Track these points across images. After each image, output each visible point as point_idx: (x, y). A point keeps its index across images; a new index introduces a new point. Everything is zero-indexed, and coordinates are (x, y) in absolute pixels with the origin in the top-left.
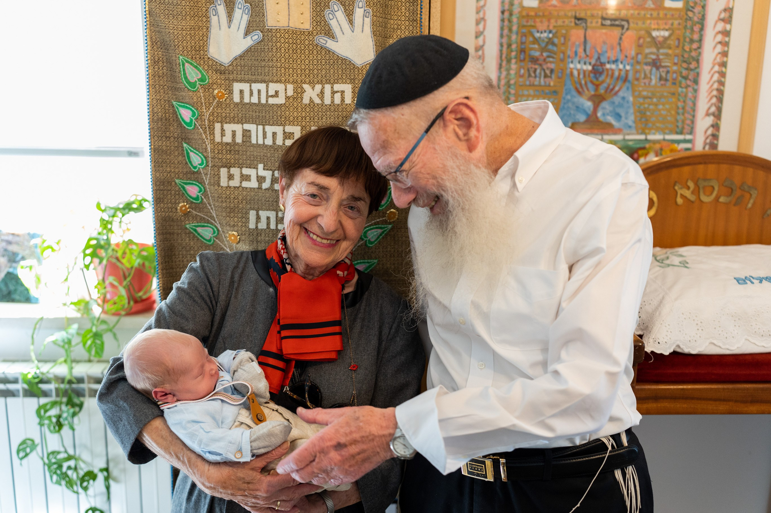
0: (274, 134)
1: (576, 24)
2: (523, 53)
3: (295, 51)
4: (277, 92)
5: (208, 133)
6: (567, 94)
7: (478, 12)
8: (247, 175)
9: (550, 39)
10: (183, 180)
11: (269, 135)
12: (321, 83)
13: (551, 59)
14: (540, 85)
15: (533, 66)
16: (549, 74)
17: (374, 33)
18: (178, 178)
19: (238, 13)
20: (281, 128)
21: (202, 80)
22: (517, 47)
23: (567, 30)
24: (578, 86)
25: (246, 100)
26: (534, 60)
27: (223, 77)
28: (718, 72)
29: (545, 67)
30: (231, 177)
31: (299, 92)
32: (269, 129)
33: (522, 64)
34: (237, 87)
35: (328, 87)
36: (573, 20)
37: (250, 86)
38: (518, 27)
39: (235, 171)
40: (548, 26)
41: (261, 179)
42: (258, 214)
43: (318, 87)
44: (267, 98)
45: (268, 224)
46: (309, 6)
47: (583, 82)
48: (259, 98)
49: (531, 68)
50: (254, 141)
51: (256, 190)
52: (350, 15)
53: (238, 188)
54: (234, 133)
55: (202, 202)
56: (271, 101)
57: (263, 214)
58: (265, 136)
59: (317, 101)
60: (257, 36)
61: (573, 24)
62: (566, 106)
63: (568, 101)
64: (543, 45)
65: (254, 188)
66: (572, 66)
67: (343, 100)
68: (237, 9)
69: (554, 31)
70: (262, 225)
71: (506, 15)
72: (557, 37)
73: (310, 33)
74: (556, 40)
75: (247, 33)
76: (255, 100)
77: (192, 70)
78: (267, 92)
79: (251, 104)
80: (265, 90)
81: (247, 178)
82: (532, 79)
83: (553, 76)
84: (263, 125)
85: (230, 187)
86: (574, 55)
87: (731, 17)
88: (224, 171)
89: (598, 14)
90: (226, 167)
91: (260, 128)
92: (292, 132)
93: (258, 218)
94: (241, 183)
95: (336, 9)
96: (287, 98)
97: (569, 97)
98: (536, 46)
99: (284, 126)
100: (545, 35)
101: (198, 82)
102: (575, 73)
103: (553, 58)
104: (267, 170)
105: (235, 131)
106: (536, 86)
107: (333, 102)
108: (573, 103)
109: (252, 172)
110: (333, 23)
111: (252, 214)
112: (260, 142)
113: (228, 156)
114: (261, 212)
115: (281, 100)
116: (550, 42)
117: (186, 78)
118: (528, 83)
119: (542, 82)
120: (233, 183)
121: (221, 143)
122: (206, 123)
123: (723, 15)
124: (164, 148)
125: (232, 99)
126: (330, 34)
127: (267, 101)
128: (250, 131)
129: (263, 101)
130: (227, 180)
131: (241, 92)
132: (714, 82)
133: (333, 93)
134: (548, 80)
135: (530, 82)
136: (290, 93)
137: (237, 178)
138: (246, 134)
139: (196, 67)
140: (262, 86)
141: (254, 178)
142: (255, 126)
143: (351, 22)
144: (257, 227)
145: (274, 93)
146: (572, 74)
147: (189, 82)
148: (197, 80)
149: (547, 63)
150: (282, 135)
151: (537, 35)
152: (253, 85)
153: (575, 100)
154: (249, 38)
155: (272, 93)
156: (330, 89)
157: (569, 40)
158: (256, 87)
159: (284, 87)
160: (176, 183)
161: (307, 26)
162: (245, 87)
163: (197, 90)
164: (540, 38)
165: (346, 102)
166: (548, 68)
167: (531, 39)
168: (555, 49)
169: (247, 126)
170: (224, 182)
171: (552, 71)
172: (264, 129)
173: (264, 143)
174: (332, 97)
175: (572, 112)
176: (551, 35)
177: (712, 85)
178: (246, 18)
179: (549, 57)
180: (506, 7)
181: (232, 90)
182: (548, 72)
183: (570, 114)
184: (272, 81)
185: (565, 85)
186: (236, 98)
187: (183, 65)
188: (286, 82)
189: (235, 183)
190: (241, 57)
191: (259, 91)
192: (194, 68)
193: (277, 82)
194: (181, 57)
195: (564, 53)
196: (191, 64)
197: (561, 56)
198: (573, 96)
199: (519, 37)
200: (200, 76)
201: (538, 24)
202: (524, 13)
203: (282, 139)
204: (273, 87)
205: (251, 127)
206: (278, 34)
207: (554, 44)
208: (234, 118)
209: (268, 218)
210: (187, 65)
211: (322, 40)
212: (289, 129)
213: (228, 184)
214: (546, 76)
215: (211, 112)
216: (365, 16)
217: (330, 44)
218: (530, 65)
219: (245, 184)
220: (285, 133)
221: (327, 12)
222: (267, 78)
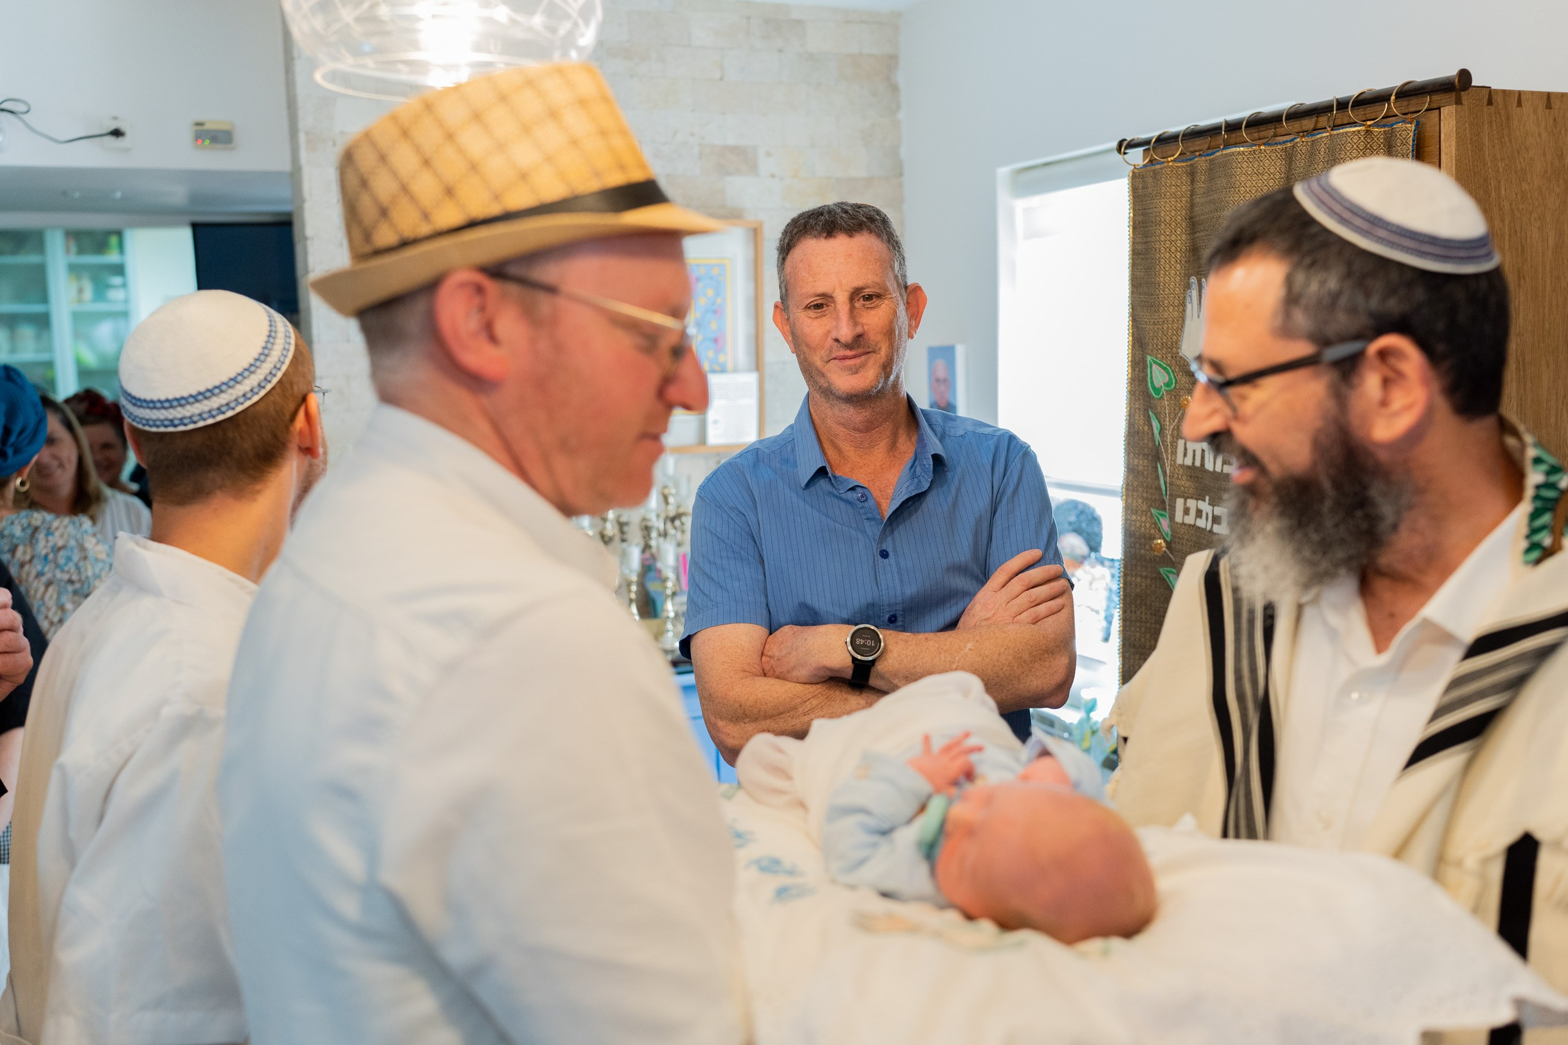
5: (1169, 452)
10: (1159, 510)
18: (1155, 507)
21: (1167, 385)
30: (1186, 511)
39: (1191, 503)
50: (1207, 466)
54: (1195, 453)
65: (1202, 529)
77: (1160, 372)
85: (1185, 525)
88: (1179, 503)
90: (1183, 497)
101: (1163, 388)
105: (1195, 451)
113: (1188, 484)
117: (1152, 382)
120: (1186, 518)
121: (1182, 466)
122: (1168, 440)
124: (1141, 468)
130: (1182, 514)
137: (1193, 512)
139: (1165, 369)
147: (1154, 388)
148: (1163, 385)
160: (1152, 514)
163: (1162, 397)
170: (1177, 516)
173: (1222, 471)
187: (1151, 367)
189: (1190, 520)
192: (1162, 371)
194: (1149, 357)
196: (1160, 365)
200: (1167, 379)
210: (1154, 367)
213: (1183, 520)
215: (1176, 425)
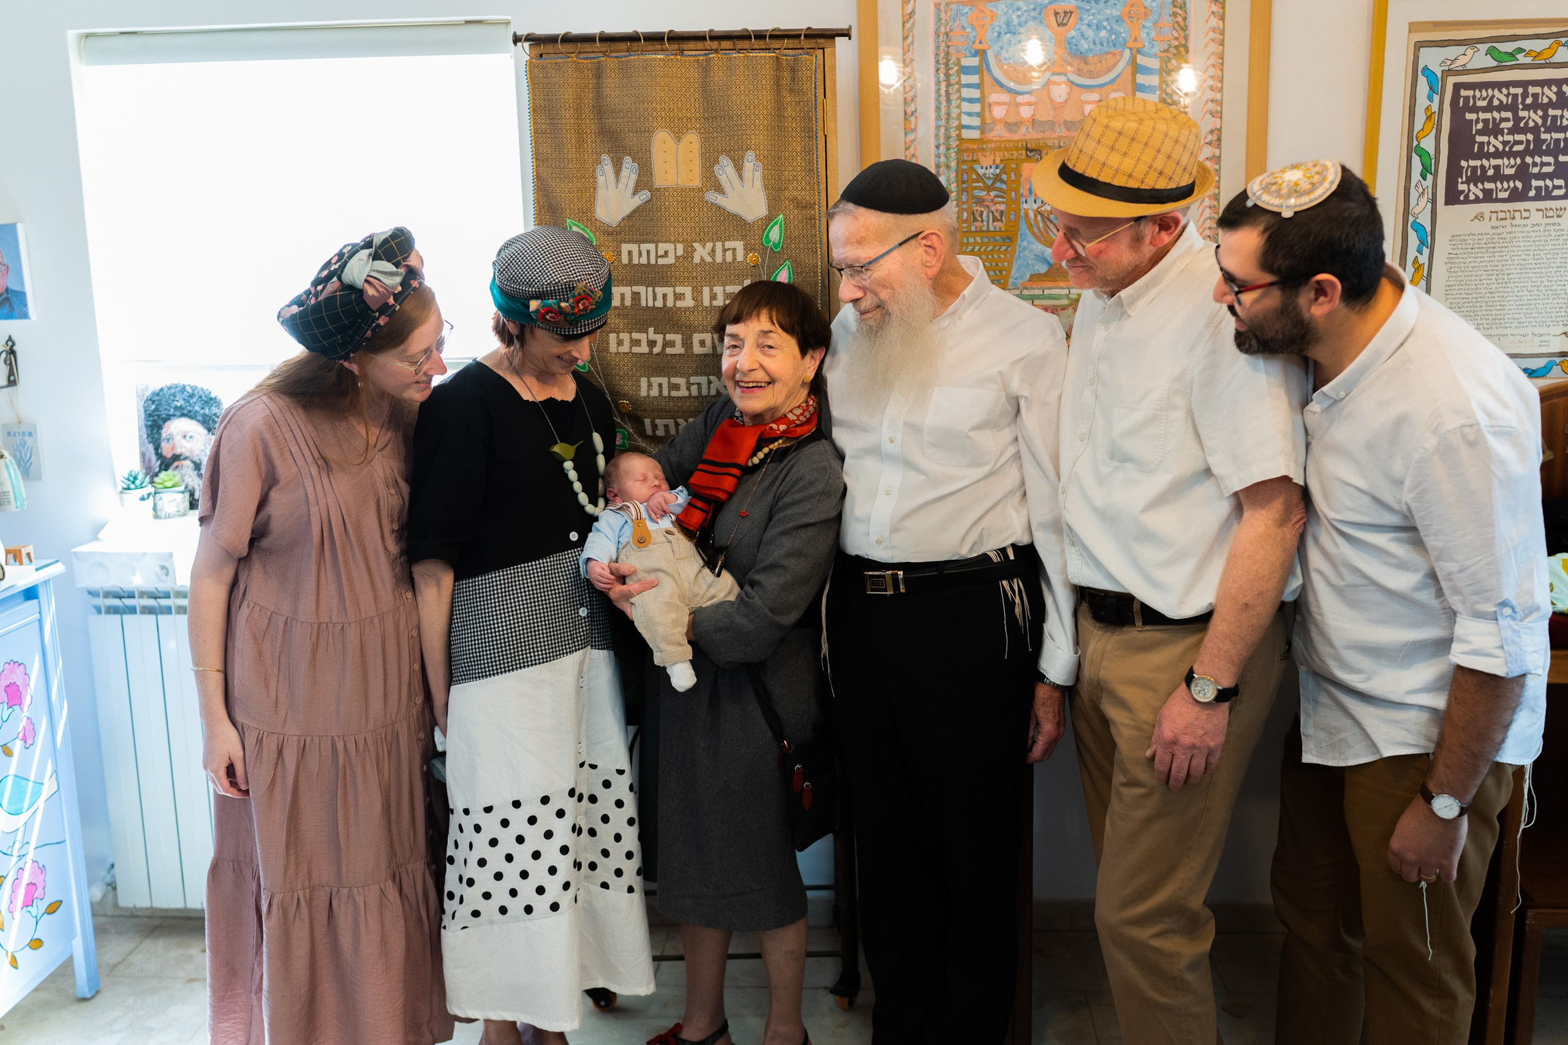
0: (665, 296)
1: (1027, 154)
2: (965, 193)
3: (684, 209)
4: (666, 252)
6: (1022, 241)
7: (906, 149)
8: (637, 340)
9: (998, 175)
11: (660, 297)
12: (712, 240)
13: (1000, 199)
14: (988, 231)
15: (979, 209)
16: (999, 218)
17: (766, 187)
19: (625, 172)
20: (672, 289)
22: (957, 186)
23: (1017, 164)
24: (1036, 230)
25: (635, 261)
26: (980, 201)
27: (610, 238)
28: (1210, 207)
29: (993, 209)
30: (620, 343)
31: (689, 252)
32: (660, 291)
33: (965, 206)
34: (625, 248)
35: (719, 245)
36: (1024, 152)
37: (639, 247)
38: (958, 162)
39: (624, 336)
40: (994, 160)
41: (652, 344)
42: (649, 382)
43: (709, 245)
44: (656, 259)
45: (661, 391)
46: (698, 162)
47: (1041, 225)
48: (648, 259)
49: (977, 211)
50: (643, 304)
51: (646, 356)
52: (739, 168)
53: (627, 354)
54: (623, 296)
55: (590, 371)
56: (661, 261)
57: (655, 380)
58: (655, 299)
59: (708, 259)
60: (645, 195)
61: (1024, 157)
62: (1021, 255)
63: (1025, 248)
64: (989, 183)
65: (644, 354)
66: (1025, 206)
67: (735, 258)
68: (623, 168)
69: (1002, 166)
70: (655, 392)
71: (942, 149)
72: (1003, 173)
73: (700, 190)
74: (1004, 177)
75: (635, 192)
76: (644, 260)
78: (657, 252)
79: (640, 265)
80: (655, 250)
81: (637, 343)
82: (978, 224)
83: (1004, 219)
84: (654, 287)
85: (619, 353)
86: (1028, 194)
87: (1219, 139)
88: (613, 337)
89: (1054, 143)
90: (615, 331)
91: (650, 289)
92: (682, 292)
93: (650, 386)
94: (631, 348)
95: (726, 164)
96: (677, 258)
97: (1025, 244)
98: (981, 184)
99: (674, 287)
100: (992, 170)
102: (1031, 214)
103: (1003, 198)
104: (658, 333)
105: (624, 294)
106: (984, 231)
107: (724, 260)
108: (1031, 251)
109: (642, 337)
110: (723, 179)
111: (644, 381)
112: (650, 304)
113: (618, 321)
114: (652, 379)
115: (670, 260)
116: (997, 178)
118: (973, 229)
119: (992, 228)
120: (622, 349)
123: (1209, 138)
125: (621, 261)
126: (719, 189)
127: (656, 262)
128: (639, 293)
129: (653, 262)
130: (616, 345)
131: (630, 253)
132: (1206, 219)
133: (725, 250)
134: (997, 224)
135: (976, 227)
136: (680, 252)
137: (627, 343)
138: (636, 296)
140: (651, 247)
141: (644, 343)
142: (644, 288)
143: (741, 177)
144: (649, 395)
145: (663, 254)
146: (1027, 215)
149: (995, 204)
150: (673, 297)
151: (981, 171)
152: (641, 245)
153: (1034, 247)
154: (637, 197)
155: (661, 252)
156: (721, 246)
157: (1021, 175)
158: (645, 247)
159: (674, 247)
161: (697, 183)
162: (634, 247)
164: (984, 174)
165: (738, 260)
166: (997, 211)
167: (974, 177)
168: (1004, 187)
169: (636, 289)
170: (613, 348)
171: (1002, 213)
172: (654, 291)
173: (654, 305)
174: (724, 255)
175: (1030, 262)
176: (998, 171)
177: (1203, 224)
178: (634, 177)
179: (997, 196)
180: (942, 141)
181: (620, 251)
182: (997, 215)
183: (1028, 263)
184: (661, 242)
185: (1019, 230)
186: (625, 260)
188: (675, 242)
189: (625, 348)
190: (629, 217)
191: (648, 252)
193: (666, 242)
194: (568, 220)
195: (1017, 191)
197: (1013, 194)
198: (1029, 242)
199: (960, 175)
201: (982, 159)
202: (964, 146)
203: (673, 300)
204: (663, 248)
205: (641, 289)
206: (667, 194)
207: (1003, 181)
208: (622, 280)
209: (660, 385)
211: (712, 197)
212: (679, 290)
213: (617, 350)
214: (995, 219)
216: (754, 170)
217: (720, 200)
218: (975, 208)
219: (635, 350)
220: (675, 294)
221: (716, 168)
222: (656, 239)
